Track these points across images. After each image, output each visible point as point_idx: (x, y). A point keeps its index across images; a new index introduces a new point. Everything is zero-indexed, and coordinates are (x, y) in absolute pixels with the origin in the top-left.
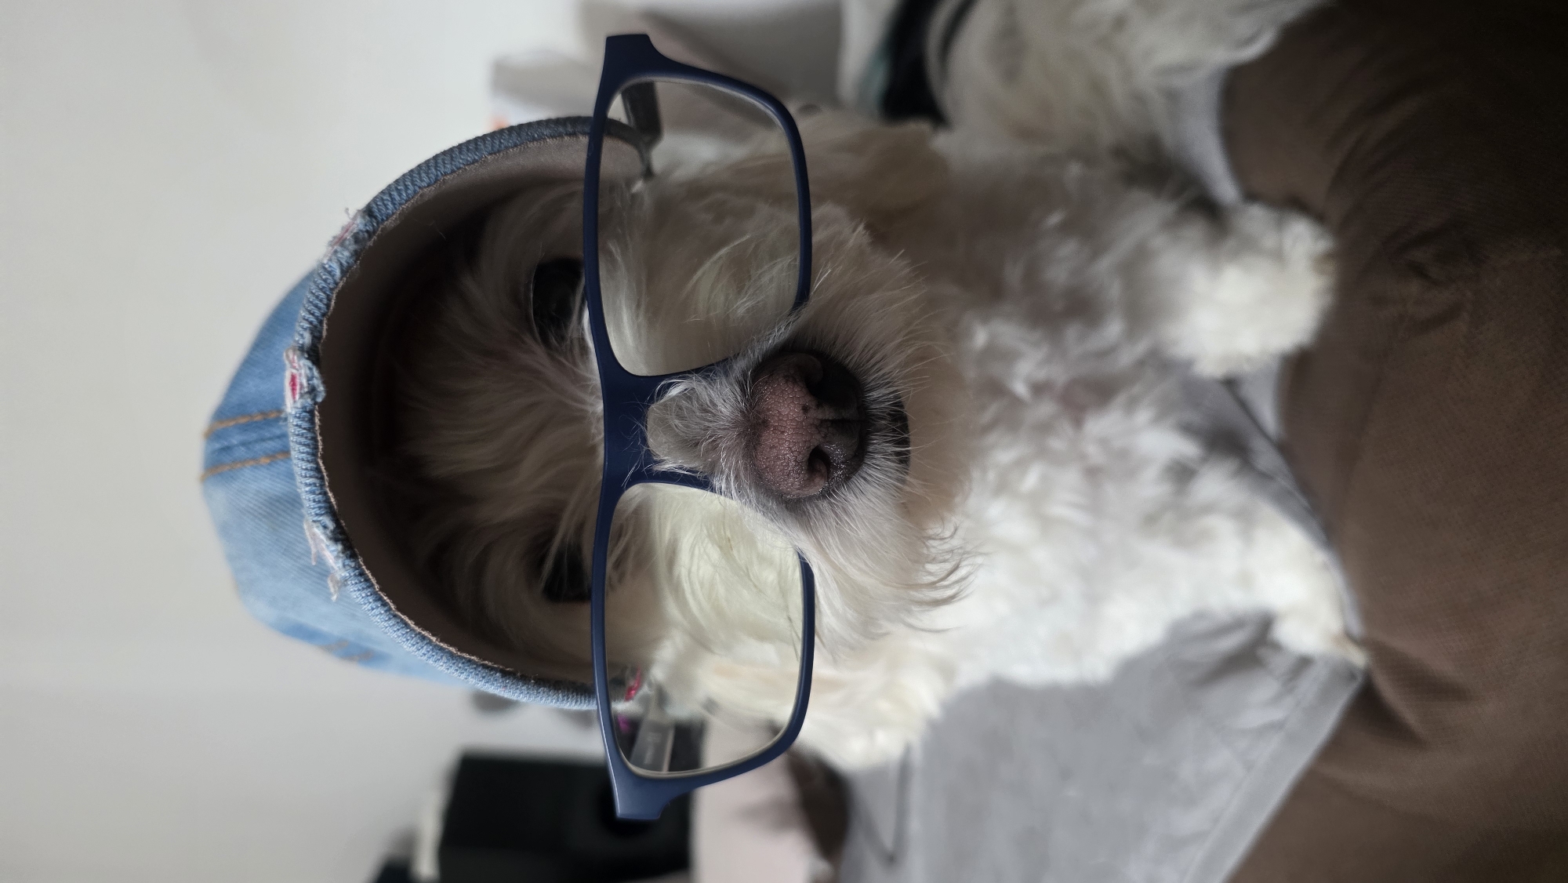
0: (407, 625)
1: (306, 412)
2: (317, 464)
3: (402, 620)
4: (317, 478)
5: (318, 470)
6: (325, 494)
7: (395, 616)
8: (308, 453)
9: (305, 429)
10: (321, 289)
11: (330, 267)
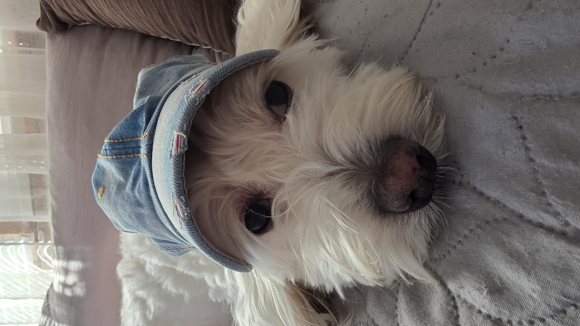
1: (181, 155)
2: (182, 176)
4: (181, 181)
5: (182, 178)
9: (180, 162)
10: (191, 108)
11: (195, 100)
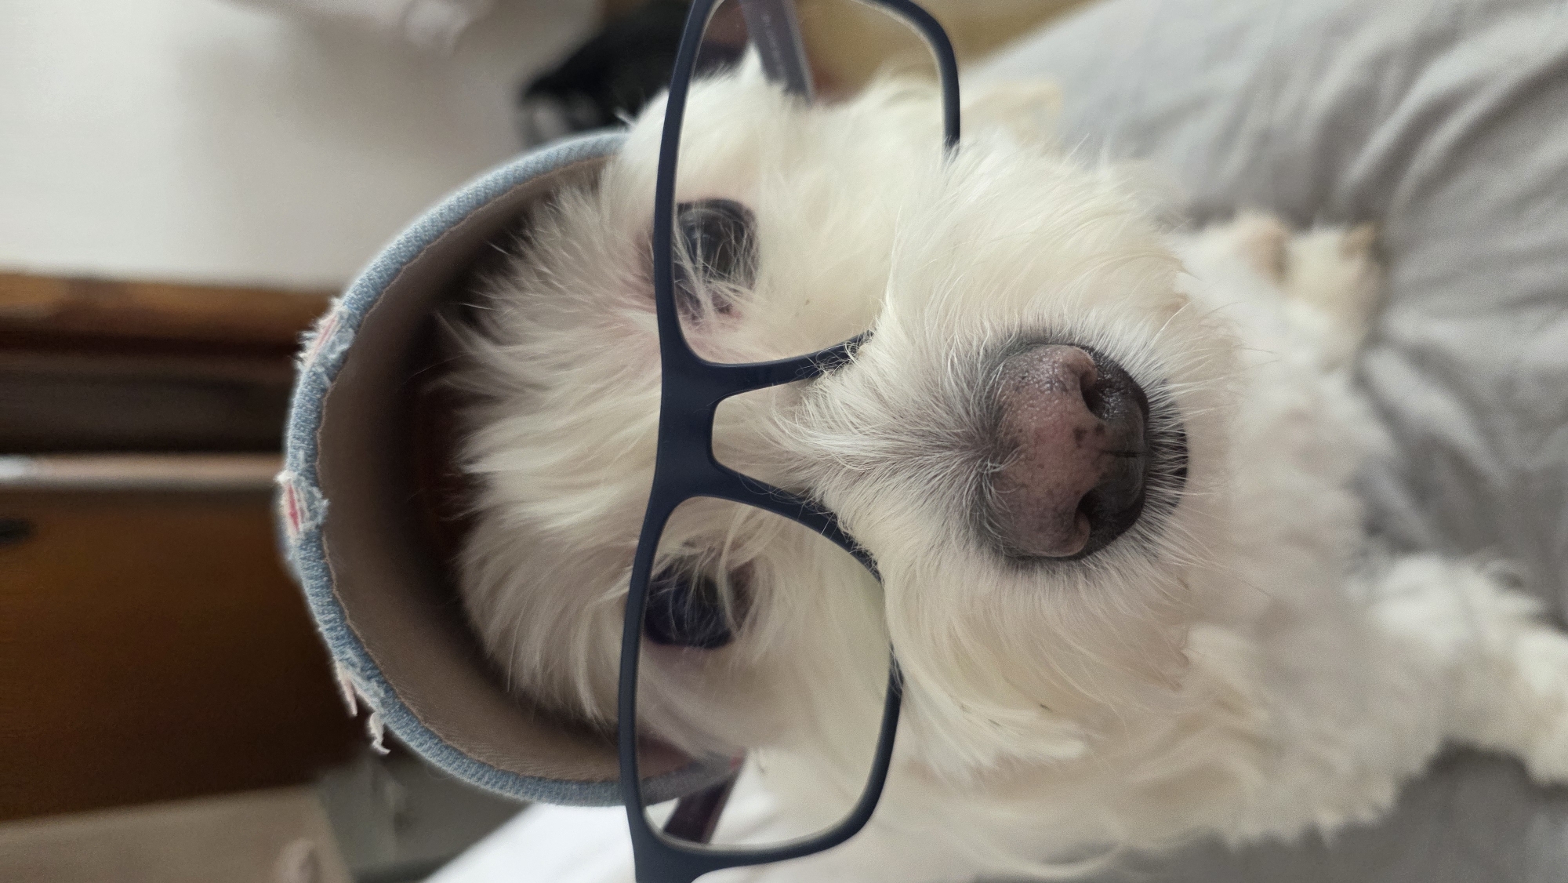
0: (461, 753)
2: (335, 598)
3: (455, 750)
4: (336, 612)
5: (335, 603)
6: (348, 627)
7: (447, 747)
8: (322, 587)
9: (314, 561)
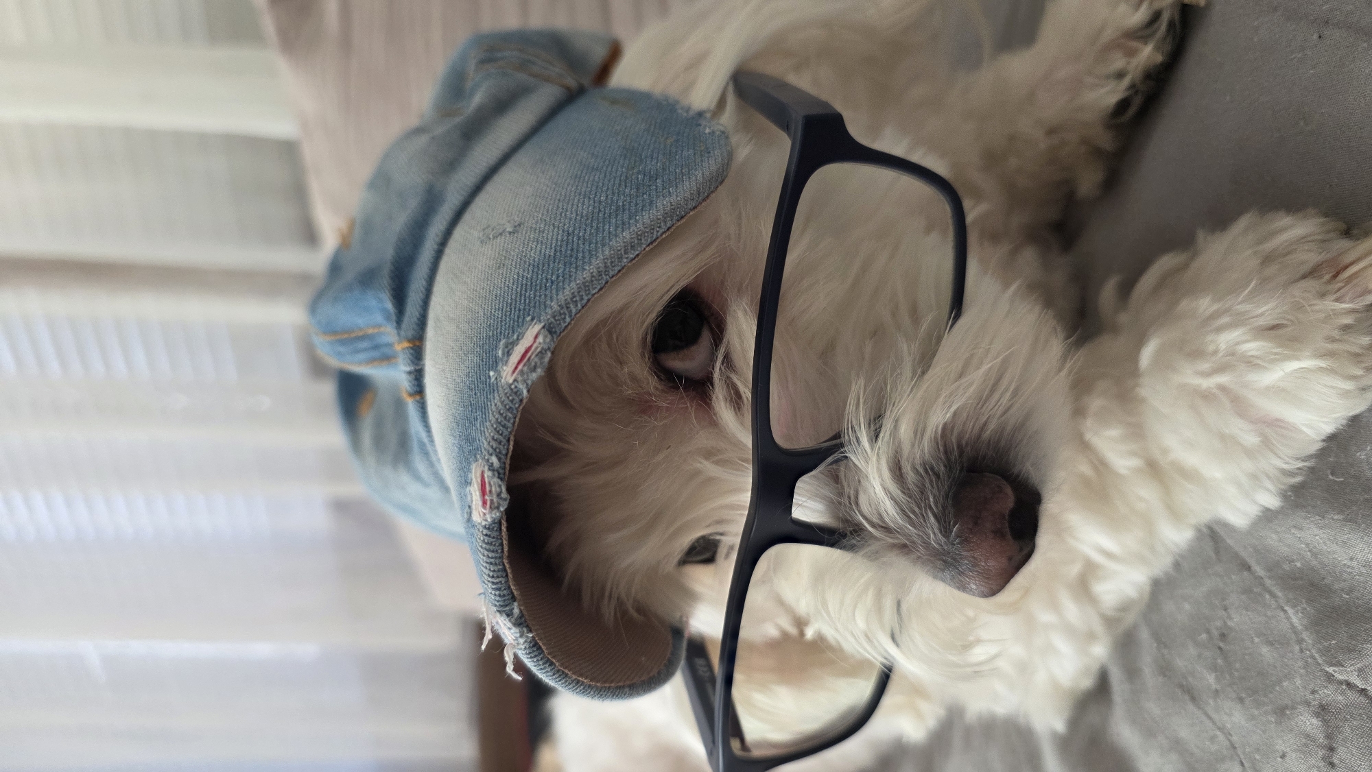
1: (495, 523)
4: (502, 577)
6: (509, 588)
9: (493, 537)
10: (508, 410)
11: (516, 387)
